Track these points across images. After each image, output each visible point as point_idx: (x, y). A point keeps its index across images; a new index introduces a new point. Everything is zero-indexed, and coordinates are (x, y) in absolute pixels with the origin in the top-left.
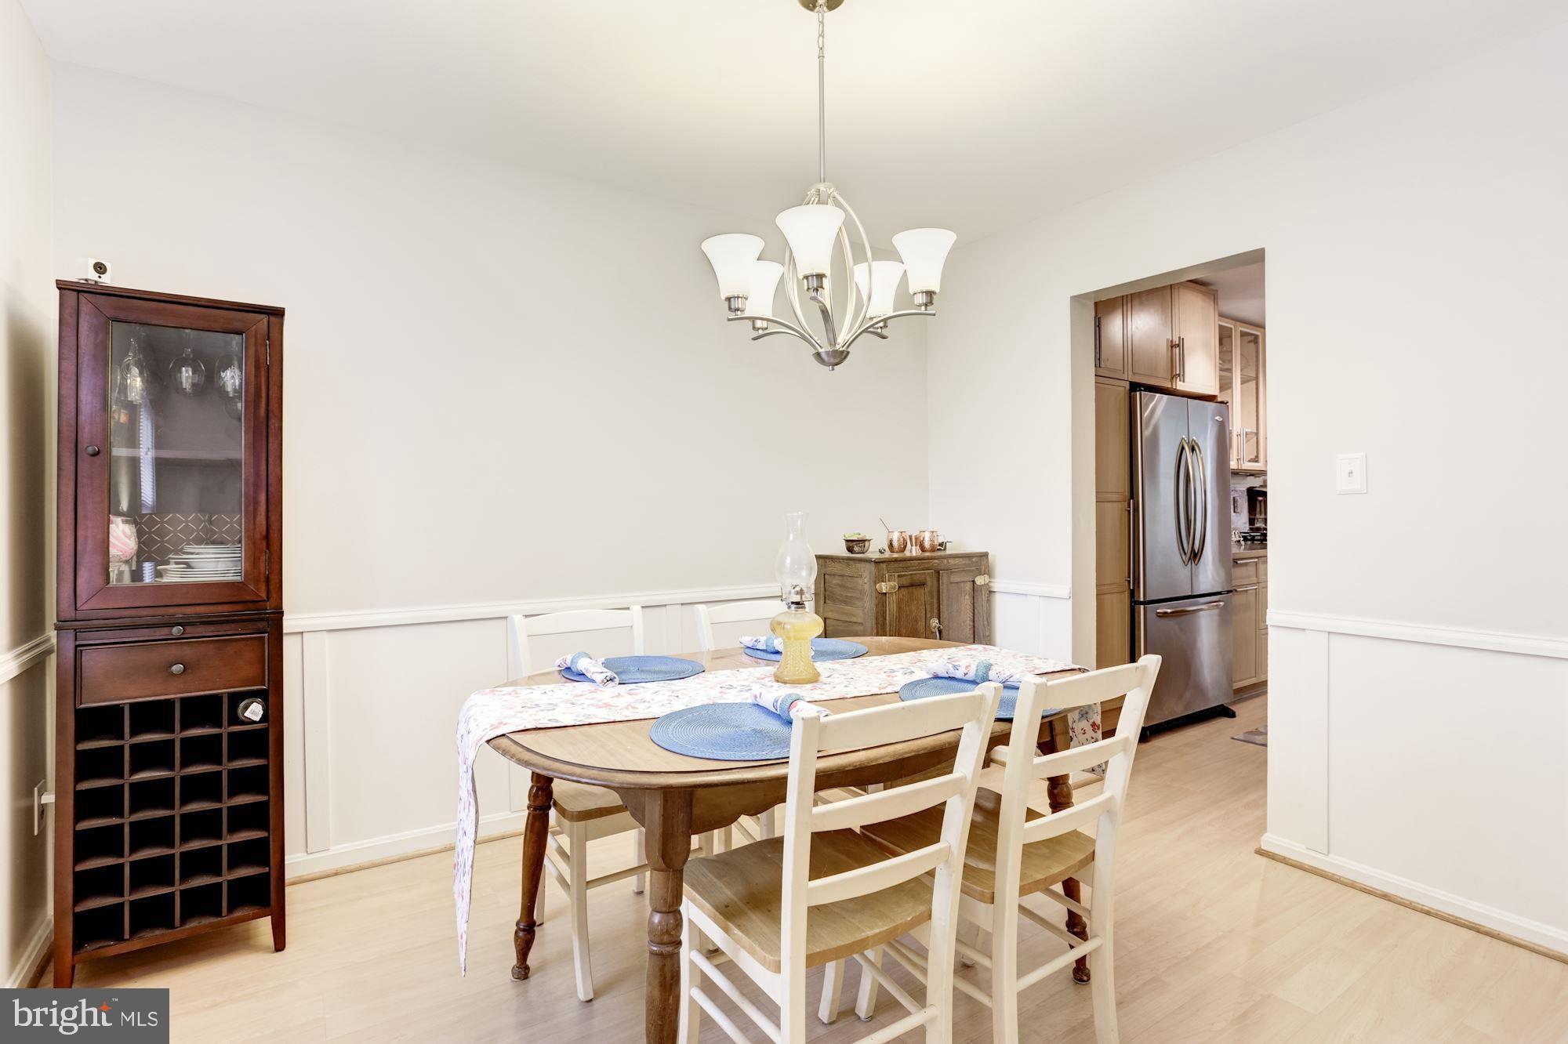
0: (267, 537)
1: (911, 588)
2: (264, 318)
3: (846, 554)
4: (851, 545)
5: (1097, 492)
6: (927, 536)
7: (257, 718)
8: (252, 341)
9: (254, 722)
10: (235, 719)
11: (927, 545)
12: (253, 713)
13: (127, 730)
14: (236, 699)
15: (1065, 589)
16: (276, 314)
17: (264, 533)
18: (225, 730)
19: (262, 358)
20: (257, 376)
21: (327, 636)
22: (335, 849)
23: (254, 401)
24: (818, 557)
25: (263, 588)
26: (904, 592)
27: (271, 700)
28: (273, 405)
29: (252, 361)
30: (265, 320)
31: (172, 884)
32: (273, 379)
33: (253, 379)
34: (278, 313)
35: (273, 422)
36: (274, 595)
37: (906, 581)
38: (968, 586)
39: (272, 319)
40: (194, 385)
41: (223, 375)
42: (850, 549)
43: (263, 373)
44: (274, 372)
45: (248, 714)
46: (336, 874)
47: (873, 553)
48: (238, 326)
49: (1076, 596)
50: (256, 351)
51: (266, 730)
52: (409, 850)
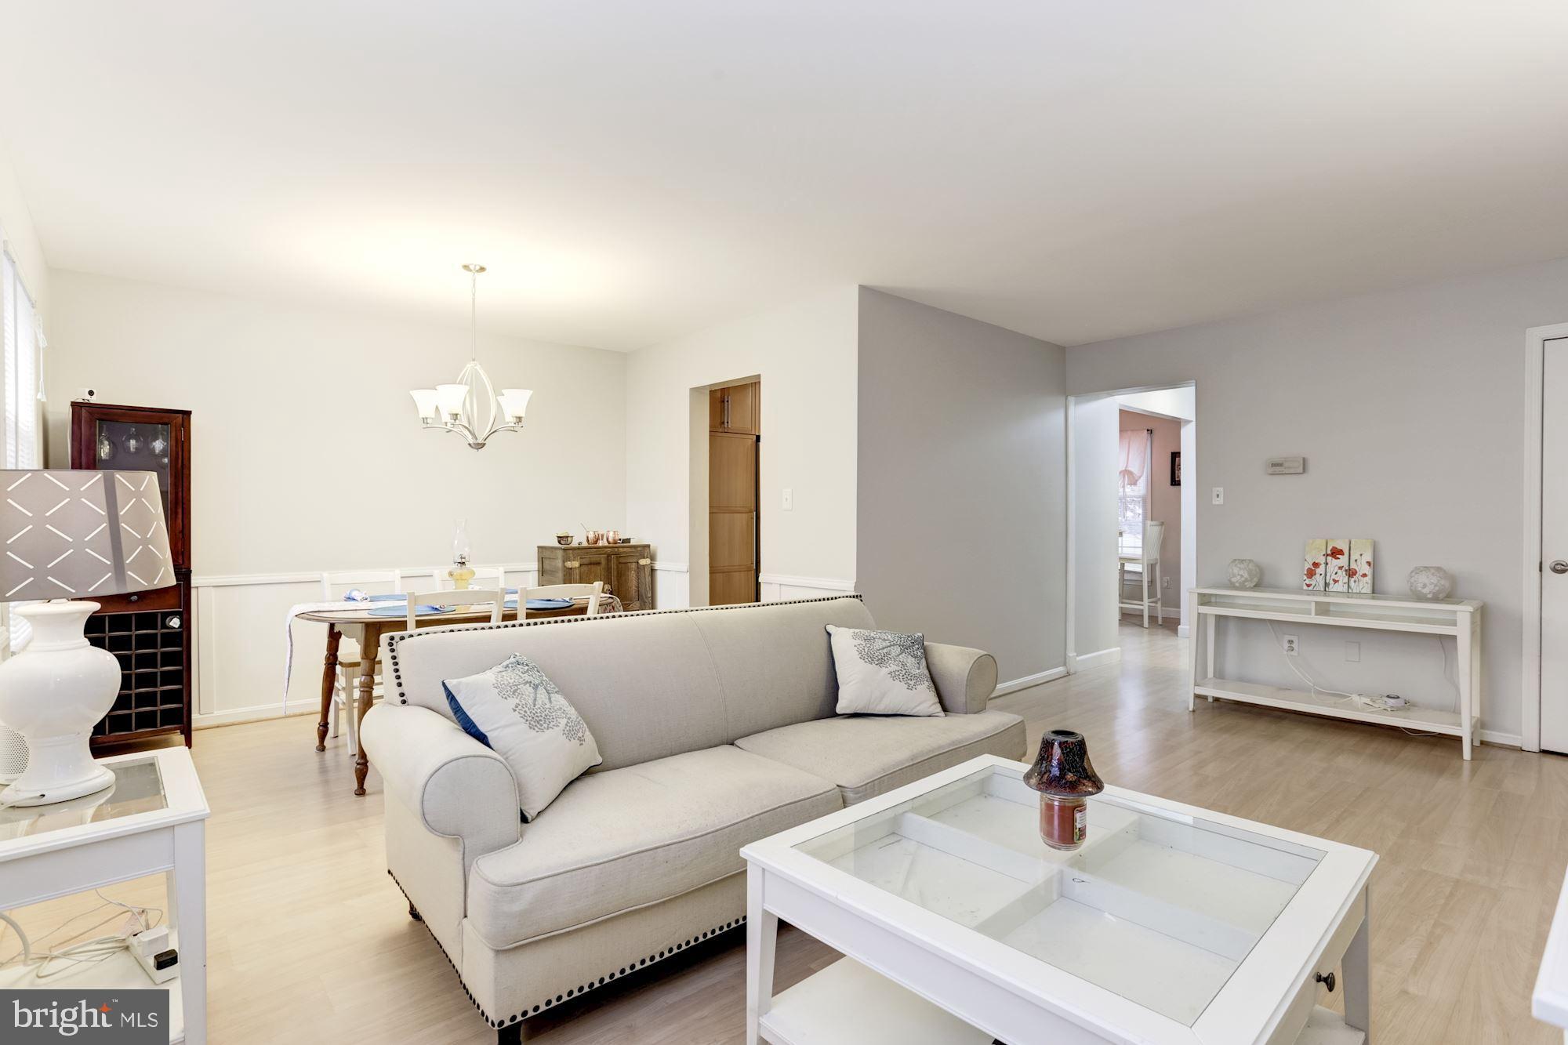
0: (182, 532)
1: (589, 566)
2: (181, 415)
3: (558, 545)
4: (560, 539)
5: (710, 507)
6: (611, 535)
7: (177, 626)
8: (174, 429)
9: (174, 628)
10: (164, 626)
11: (611, 540)
12: (175, 623)
13: (107, 629)
14: (165, 615)
15: (685, 566)
16: (187, 414)
17: (181, 529)
18: (159, 631)
19: (179, 438)
20: (176, 446)
21: (213, 589)
22: (216, 713)
23: (174, 460)
24: (539, 547)
25: (180, 558)
26: (584, 568)
27: (185, 616)
28: (185, 462)
29: (174, 439)
30: (181, 417)
31: (130, 709)
32: (185, 448)
33: (174, 448)
34: (188, 414)
35: (185, 471)
36: (186, 562)
37: (586, 561)
38: (634, 566)
39: (185, 416)
40: (136, 448)
41: (154, 444)
42: (559, 542)
43: (180, 445)
44: (186, 444)
45: (171, 624)
46: (218, 727)
47: (575, 544)
48: (167, 420)
49: (692, 571)
50: (176, 433)
51: (181, 633)
52: (263, 716)
